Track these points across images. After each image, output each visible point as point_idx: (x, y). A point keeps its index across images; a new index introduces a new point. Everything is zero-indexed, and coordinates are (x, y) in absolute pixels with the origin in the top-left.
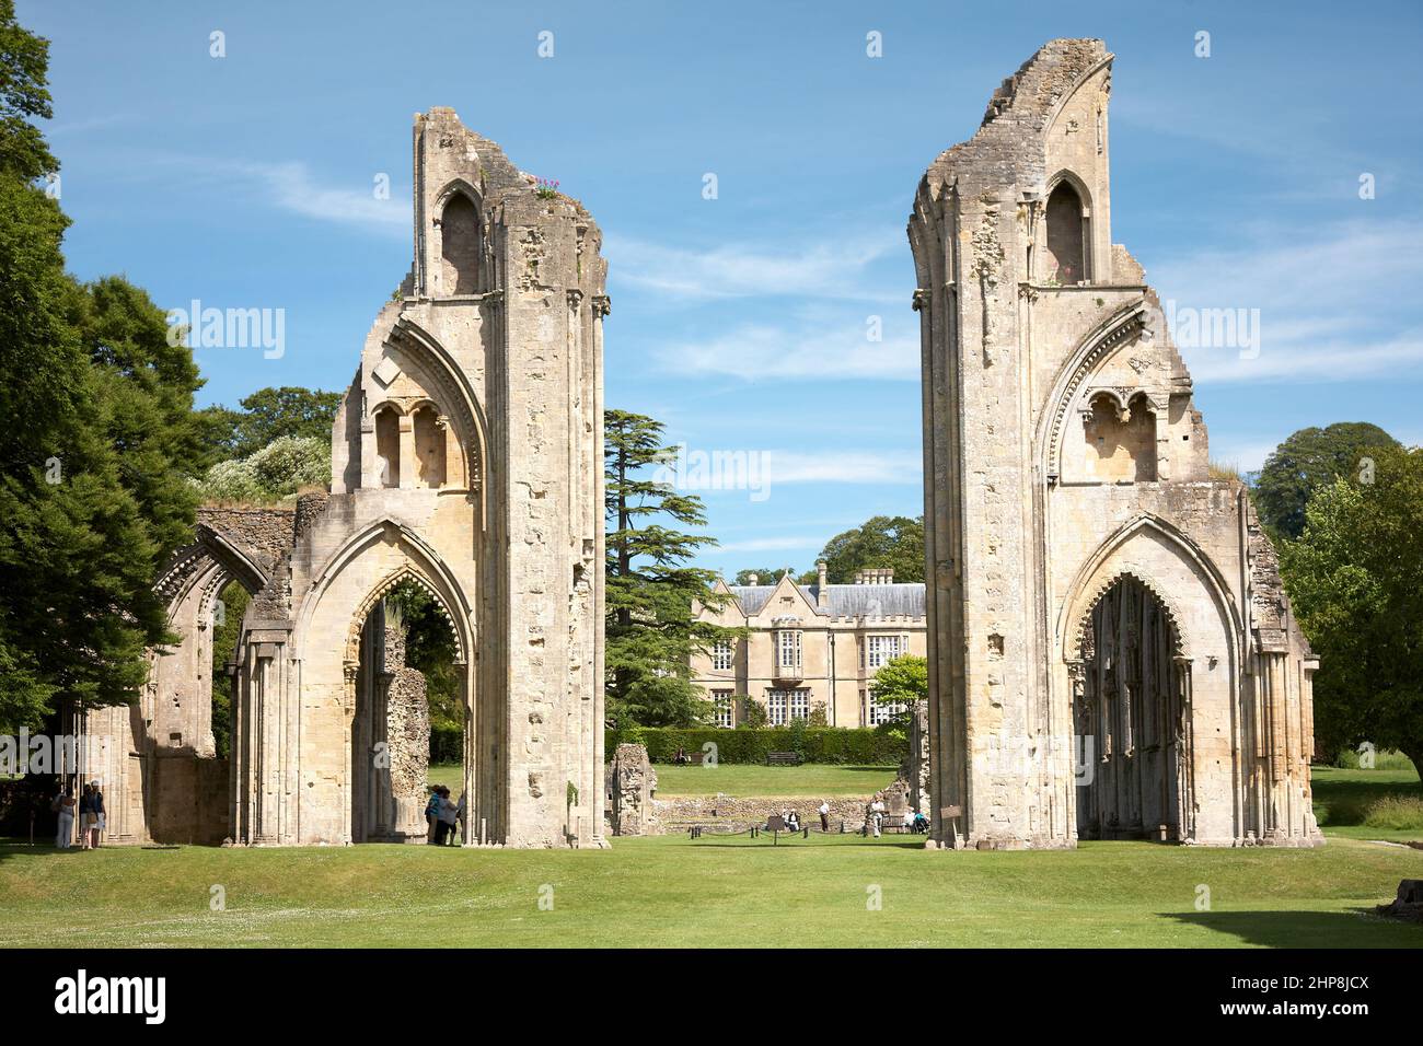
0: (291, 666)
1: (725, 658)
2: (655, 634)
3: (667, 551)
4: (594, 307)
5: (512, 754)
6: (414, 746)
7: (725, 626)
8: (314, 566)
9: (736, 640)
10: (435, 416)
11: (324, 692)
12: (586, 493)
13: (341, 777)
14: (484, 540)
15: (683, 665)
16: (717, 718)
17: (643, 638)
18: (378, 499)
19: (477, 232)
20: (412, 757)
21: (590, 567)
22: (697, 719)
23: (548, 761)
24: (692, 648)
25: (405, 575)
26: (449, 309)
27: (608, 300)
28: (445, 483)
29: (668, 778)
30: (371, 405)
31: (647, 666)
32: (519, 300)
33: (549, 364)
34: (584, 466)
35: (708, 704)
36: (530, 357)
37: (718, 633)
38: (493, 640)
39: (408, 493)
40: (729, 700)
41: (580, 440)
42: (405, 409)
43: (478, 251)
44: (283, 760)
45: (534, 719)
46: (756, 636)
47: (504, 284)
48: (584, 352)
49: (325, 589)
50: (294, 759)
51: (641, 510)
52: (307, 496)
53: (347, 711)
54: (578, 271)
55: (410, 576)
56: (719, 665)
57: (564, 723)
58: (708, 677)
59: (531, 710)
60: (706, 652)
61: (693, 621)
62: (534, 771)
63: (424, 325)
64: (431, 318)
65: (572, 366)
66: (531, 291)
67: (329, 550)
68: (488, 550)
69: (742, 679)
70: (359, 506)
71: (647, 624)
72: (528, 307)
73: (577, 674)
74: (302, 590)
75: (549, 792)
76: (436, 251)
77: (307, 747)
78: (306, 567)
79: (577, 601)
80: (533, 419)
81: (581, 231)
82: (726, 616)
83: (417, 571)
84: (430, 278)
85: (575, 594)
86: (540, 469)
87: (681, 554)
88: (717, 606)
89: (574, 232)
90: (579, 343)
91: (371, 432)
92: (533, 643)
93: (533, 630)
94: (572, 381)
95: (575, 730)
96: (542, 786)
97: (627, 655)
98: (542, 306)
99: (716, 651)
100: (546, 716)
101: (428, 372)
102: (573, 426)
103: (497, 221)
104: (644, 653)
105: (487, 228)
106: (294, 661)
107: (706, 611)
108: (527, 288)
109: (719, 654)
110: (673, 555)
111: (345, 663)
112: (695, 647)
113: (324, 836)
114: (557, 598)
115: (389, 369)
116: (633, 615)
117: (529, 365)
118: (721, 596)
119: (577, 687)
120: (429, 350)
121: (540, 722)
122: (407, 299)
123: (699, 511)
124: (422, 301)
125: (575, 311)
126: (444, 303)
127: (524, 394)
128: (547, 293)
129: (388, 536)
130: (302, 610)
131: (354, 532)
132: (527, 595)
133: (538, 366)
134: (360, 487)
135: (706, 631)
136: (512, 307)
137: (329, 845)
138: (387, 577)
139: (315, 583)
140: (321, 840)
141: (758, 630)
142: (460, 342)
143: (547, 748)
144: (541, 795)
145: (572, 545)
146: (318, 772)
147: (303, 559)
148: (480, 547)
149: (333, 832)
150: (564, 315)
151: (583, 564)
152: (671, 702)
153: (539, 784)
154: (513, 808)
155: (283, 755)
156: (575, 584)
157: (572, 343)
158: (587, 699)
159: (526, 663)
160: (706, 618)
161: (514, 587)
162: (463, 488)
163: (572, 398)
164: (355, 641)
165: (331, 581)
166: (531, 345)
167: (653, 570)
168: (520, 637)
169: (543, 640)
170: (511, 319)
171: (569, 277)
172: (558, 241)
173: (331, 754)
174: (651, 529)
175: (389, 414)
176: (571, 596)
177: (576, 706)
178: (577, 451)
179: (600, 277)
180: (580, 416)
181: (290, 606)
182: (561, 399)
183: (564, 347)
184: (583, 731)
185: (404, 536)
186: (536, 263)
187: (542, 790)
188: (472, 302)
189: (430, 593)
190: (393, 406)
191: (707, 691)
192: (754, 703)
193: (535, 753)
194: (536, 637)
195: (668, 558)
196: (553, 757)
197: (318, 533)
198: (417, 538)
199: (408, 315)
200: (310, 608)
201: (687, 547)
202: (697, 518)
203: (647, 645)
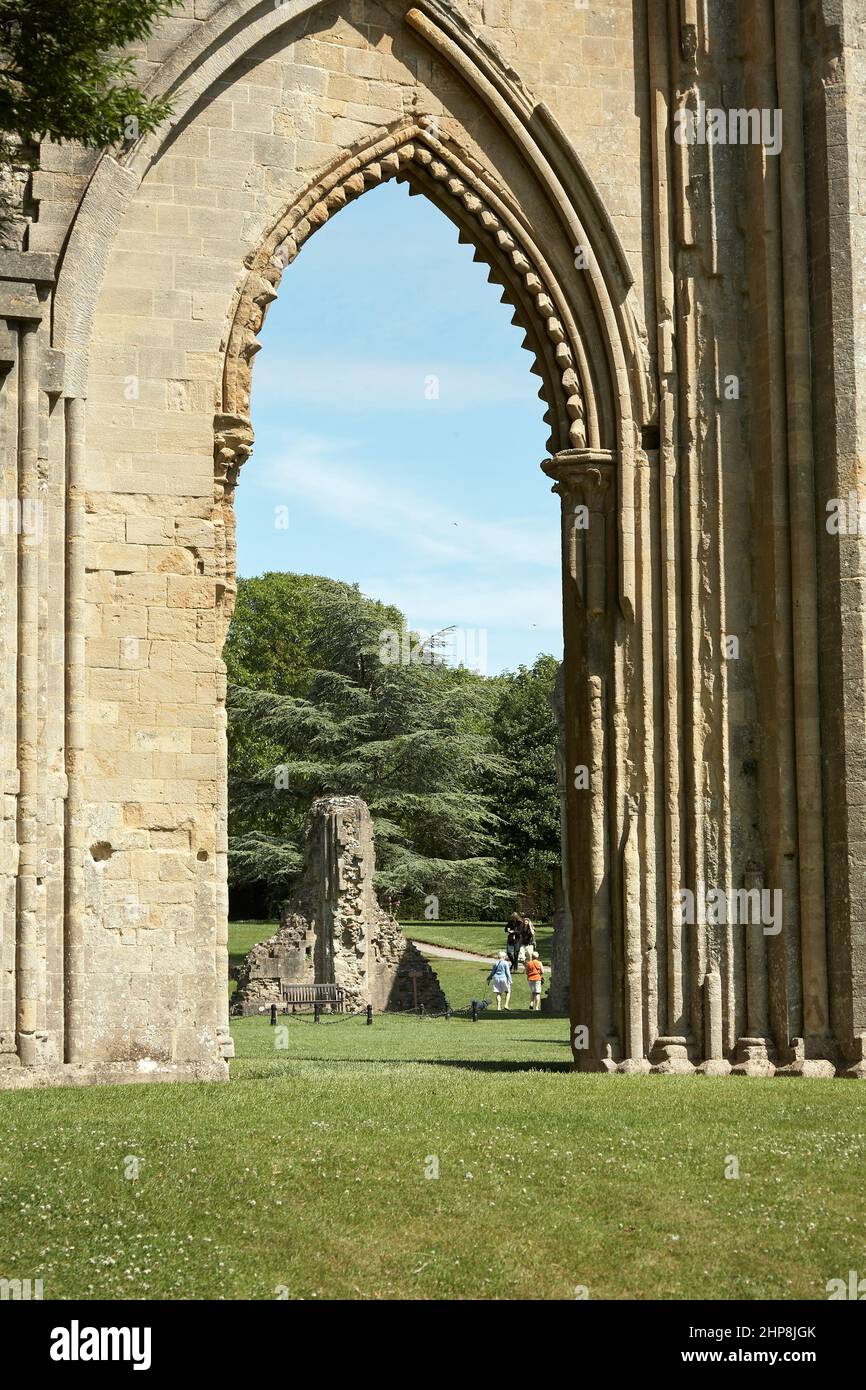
11: (147, 524)
25: (409, 151)
49: (154, 163)
55: (426, 155)
83: (451, 143)
106: (55, 399)
113: (151, 1039)
137: (170, 1073)
140: (137, 1052)
146: (126, 805)
149: (182, 1023)
185: (415, 14)
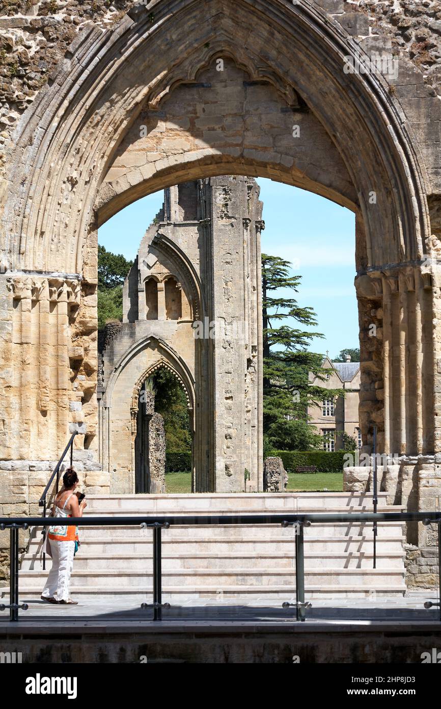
0: (104, 410)
1: (330, 409)
2: (285, 393)
3: (293, 341)
4: (256, 226)
5: (217, 455)
6: (158, 454)
7: (329, 388)
8: (115, 360)
9: (337, 397)
10: (176, 283)
11: (121, 424)
12: (253, 322)
13: (130, 467)
14: (201, 346)
15: (303, 413)
16: (325, 446)
17: (278, 396)
18: (147, 325)
19: (196, 187)
20: (157, 460)
21: (255, 360)
22: (312, 446)
23: (235, 458)
24: (309, 402)
25: (161, 364)
26: (182, 228)
27: (264, 222)
28: (181, 317)
29: (295, 480)
30: (143, 277)
31: (281, 413)
32: (219, 224)
33: (234, 256)
34: (252, 308)
35: (318, 437)
36: (224, 253)
37: (325, 393)
38: (206, 397)
39: (162, 322)
40: (332, 435)
41: (250, 295)
42: (160, 279)
43: (197, 198)
44: (101, 458)
45: (229, 437)
46: (349, 395)
47: (211, 216)
48: (251, 250)
49: (121, 372)
50: (106, 457)
51: (277, 316)
52: (110, 324)
53: (132, 433)
54: (248, 208)
55: (164, 365)
56: (326, 413)
57: (242, 439)
58: (319, 421)
59: (226, 432)
60: (317, 405)
61: (310, 385)
62: (228, 463)
63: (170, 236)
64: (173, 233)
65: (246, 257)
66: (224, 219)
67: (123, 352)
68: (203, 351)
69: (341, 422)
70: (137, 329)
71: (280, 387)
72: (223, 227)
73: (248, 414)
74: (109, 371)
75: (236, 473)
76: (175, 197)
77: (112, 451)
78: (111, 360)
79: (249, 377)
80: (226, 284)
81: (250, 188)
82: (330, 382)
83: (168, 362)
84: (172, 212)
85: (248, 374)
86: (230, 311)
87: (302, 344)
88: (325, 376)
89: (246, 189)
90: (249, 245)
91: (143, 291)
92: (227, 398)
93: (227, 392)
94: (246, 265)
95: (249, 443)
96: (232, 471)
97: (269, 406)
98: (230, 227)
99: (324, 404)
100: (233, 435)
101: (172, 260)
102: (246, 288)
103: (207, 183)
104: (279, 405)
105: (202, 186)
106: (106, 408)
107: (317, 379)
108: (222, 218)
109: (326, 406)
110: (296, 345)
111: (131, 409)
112: (310, 402)
114: (239, 376)
115: (152, 259)
116: (272, 381)
117: (224, 257)
118: (326, 370)
119: (249, 421)
120: (172, 249)
121: (231, 438)
122: (161, 223)
123: (313, 317)
124: (169, 224)
125: (247, 229)
126: (180, 225)
127: (222, 272)
128: (233, 220)
129: (152, 345)
130: (109, 382)
131: (135, 342)
132: (224, 374)
133: (228, 257)
134: (137, 319)
135: (317, 391)
136: (215, 227)
138: (152, 365)
139: (116, 368)
141: (350, 391)
142: (188, 245)
143: (234, 452)
144: (231, 475)
145: (246, 348)
146: (118, 464)
147: (110, 356)
148: (199, 350)
150: (241, 231)
151: (252, 358)
152: (296, 436)
153: (231, 469)
154: (218, 481)
155: (101, 455)
156: (248, 369)
157: (245, 245)
158: (254, 427)
159: (224, 409)
160: (317, 383)
161: (217, 370)
162: (190, 320)
163: (246, 274)
164: (136, 398)
165: (124, 367)
166: (225, 247)
167: (284, 353)
168: (220, 395)
169: (232, 397)
170: (214, 234)
171: (244, 212)
172: (239, 193)
173: (125, 455)
174: (282, 328)
175: (152, 282)
176: (246, 375)
177: (249, 431)
178: (249, 300)
179: (259, 211)
180: (250, 283)
181: (103, 380)
182: (240, 274)
183: (242, 248)
184: (252, 443)
185: (161, 344)
186: (227, 205)
187: (232, 472)
188: (194, 225)
189: (174, 373)
190: (154, 278)
191: (318, 429)
192: (348, 437)
193: (228, 454)
194: (228, 395)
195: (293, 346)
196: (238, 456)
197: (117, 343)
198: (167, 345)
199: (161, 231)
200: (113, 382)
201: (305, 339)
202: (312, 321)
203: (281, 401)
